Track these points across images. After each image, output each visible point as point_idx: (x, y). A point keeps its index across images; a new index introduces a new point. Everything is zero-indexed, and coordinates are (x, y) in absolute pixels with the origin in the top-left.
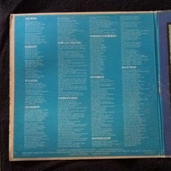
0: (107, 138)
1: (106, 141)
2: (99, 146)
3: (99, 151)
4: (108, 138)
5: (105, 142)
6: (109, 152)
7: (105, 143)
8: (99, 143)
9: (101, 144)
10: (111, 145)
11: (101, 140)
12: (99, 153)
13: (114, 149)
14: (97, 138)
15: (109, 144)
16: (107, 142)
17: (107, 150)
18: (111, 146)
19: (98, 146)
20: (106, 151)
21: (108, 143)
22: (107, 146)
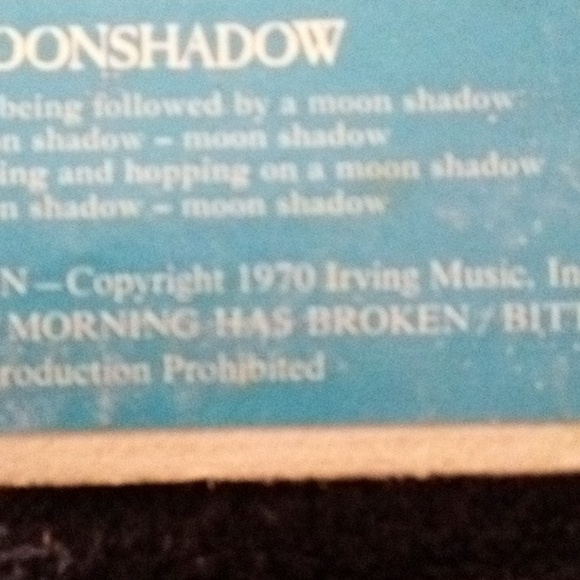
0: (255, 45)
1: (243, 104)
2: (94, 209)
3: (78, 324)
4: (276, 43)
5: (230, 121)
6: (300, 345)
7: (229, 140)
8: (96, 141)
9: (134, 173)
10: (358, 188)
11: (133, 79)
12: (78, 352)
13: (407, 281)
14: (47, 48)
15: (302, 157)
16: (276, 122)
17: (267, 301)
18: (339, 205)
19: (73, 211)
20: (230, 322)
21: (295, 138)
22: (254, 207)
